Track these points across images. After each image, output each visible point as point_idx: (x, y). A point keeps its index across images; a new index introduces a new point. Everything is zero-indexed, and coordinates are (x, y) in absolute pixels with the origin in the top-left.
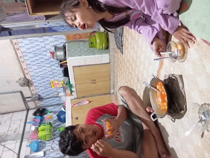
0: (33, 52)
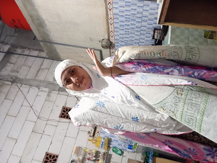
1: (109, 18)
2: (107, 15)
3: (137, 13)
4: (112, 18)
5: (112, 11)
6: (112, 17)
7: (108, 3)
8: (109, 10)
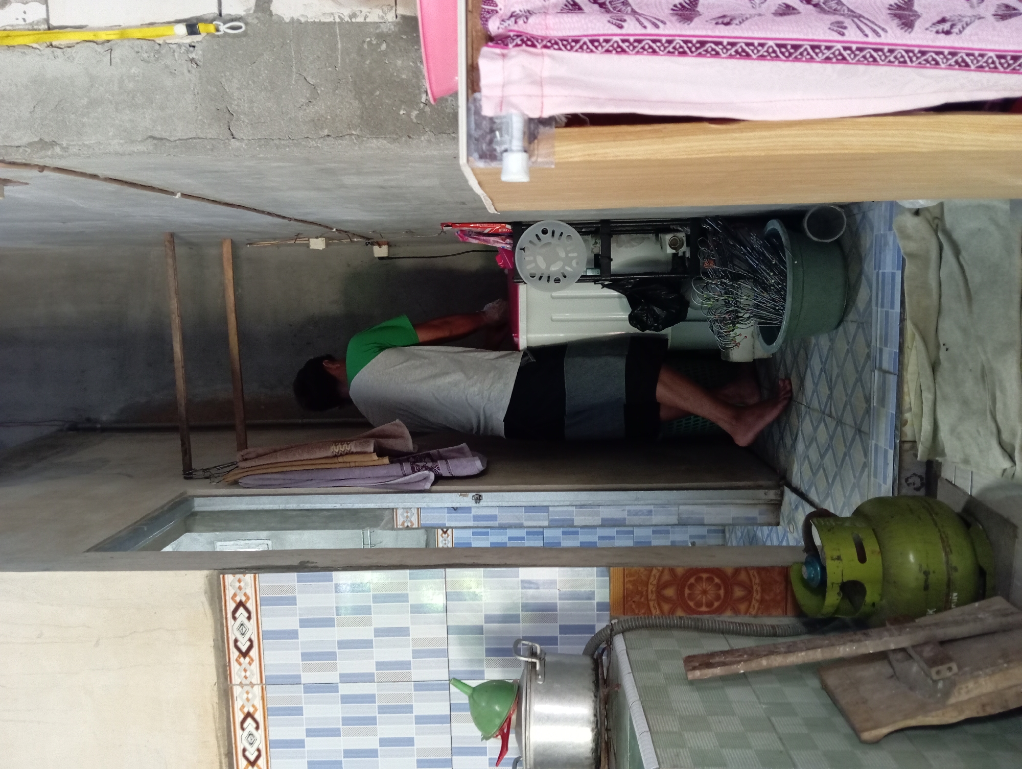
0: (346, 689)
1: (239, 717)
2: (226, 693)
3: (416, 654)
4: (259, 716)
5: (256, 664)
6: (258, 703)
7: (231, 606)
8: (234, 654)
